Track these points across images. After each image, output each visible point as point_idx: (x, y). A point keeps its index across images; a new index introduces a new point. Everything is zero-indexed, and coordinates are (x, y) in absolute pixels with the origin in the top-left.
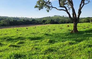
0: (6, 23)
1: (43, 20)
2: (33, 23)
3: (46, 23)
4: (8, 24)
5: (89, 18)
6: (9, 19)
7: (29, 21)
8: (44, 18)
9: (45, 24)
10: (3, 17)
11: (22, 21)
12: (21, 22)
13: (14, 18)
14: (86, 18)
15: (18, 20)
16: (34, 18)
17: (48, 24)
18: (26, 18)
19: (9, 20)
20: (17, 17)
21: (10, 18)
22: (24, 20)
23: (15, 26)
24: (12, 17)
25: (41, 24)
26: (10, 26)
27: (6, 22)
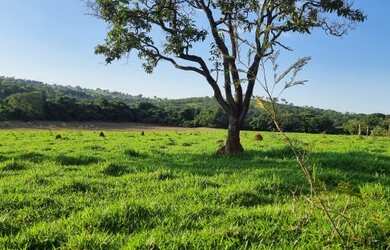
0: (30, 108)
1: (186, 108)
2: (145, 116)
3: (195, 121)
4: (37, 112)
5: (380, 115)
6: (44, 92)
7: (127, 107)
8: (191, 100)
9: (192, 126)
10: (21, 80)
11: (98, 104)
12: (91, 107)
13: (68, 91)
14: (370, 116)
15: (81, 101)
16: (152, 97)
17: (206, 126)
18: (115, 93)
19: (45, 97)
20: (78, 87)
21: (49, 88)
22: (105, 102)
23: (64, 124)
24: (58, 84)
25: (177, 126)
26: (45, 122)
27: (30, 102)
